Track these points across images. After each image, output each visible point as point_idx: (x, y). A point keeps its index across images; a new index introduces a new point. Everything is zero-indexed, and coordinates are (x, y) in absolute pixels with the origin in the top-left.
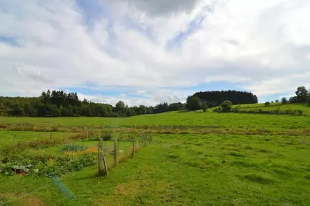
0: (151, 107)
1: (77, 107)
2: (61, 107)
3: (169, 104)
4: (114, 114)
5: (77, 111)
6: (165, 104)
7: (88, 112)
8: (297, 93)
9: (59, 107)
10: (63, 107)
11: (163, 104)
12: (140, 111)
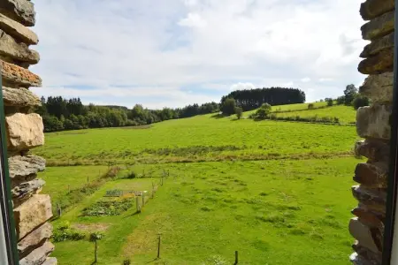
0: (178, 110)
1: (82, 117)
2: (63, 119)
3: (200, 105)
4: (132, 122)
5: (84, 122)
6: (195, 106)
7: (97, 122)
8: (345, 92)
9: (59, 119)
10: (66, 118)
11: (192, 105)
12: (164, 115)
